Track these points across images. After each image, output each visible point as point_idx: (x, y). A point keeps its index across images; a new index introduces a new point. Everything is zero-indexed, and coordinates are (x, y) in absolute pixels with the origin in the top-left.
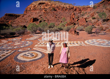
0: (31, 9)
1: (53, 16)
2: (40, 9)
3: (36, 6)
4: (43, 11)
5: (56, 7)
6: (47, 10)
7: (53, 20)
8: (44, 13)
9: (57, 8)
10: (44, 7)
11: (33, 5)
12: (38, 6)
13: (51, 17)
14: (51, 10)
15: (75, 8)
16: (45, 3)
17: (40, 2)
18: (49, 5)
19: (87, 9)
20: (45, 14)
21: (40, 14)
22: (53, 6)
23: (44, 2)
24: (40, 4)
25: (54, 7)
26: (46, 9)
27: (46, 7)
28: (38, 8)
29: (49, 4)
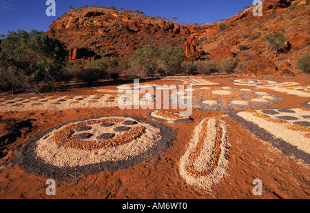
0: (67, 27)
1: (127, 45)
2: (90, 28)
3: (80, 21)
4: (101, 32)
5: (132, 23)
6: (109, 30)
7: (127, 54)
8: (104, 37)
9: (134, 25)
10: (102, 24)
11: (71, 18)
12: (85, 20)
13: (122, 48)
14: (121, 30)
15: (176, 27)
16: (103, 14)
17: (89, 10)
18: (113, 18)
19: (203, 30)
20: (105, 39)
21: (93, 39)
22: (125, 20)
23: (100, 11)
24: (90, 14)
25: (127, 22)
26: (106, 28)
27: (106, 24)
28: (85, 24)
29: (115, 15)
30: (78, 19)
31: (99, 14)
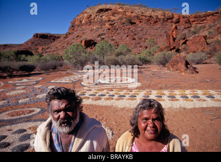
0: (83, 22)
1: (127, 36)
2: (100, 22)
3: (93, 17)
4: (107, 25)
5: (135, 16)
6: (115, 23)
8: (109, 29)
9: (136, 18)
10: (109, 18)
11: (86, 15)
12: (96, 16)
13: (123, 38)
14: (124, 23)
15: (176, 17)
16: (111, 10)
17: (100, 7)
18: (118, 13)
19: (204, 18)
20: (110, 31)
21: (100, 32)
22: (128, 14)
23: (108, 8)
24: (101, 11)
25: (130, 16)
26: (112, 22)
27: (113, 18)
28: (96, 20)
29: (120, 10)
30: (91, 15)
31: (107, 10)
